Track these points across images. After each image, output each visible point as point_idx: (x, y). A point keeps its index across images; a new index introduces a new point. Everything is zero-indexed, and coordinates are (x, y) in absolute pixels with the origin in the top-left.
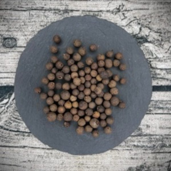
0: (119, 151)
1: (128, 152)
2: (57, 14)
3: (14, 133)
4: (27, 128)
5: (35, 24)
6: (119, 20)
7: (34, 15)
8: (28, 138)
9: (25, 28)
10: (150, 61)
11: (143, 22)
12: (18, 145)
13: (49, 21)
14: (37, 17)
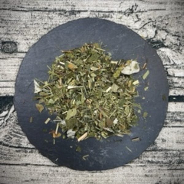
0: (131, 167)
2: (62, 16)
3: (15, 149)
4: (29, 143)
5: (38, 27)
6: (132, 23)
7: (37, 16)
8: (31, 154)
9: (27, 31)
10: (167, 69)
11: (159, 24)
12: (20, 163)
13: (54, 23)
14: (41, 19)
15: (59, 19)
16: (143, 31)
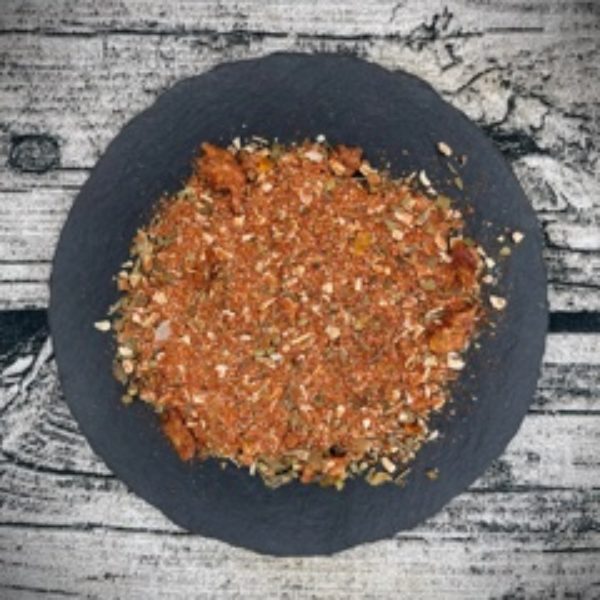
1: (460, 547)
2: (206, 50)
3: (54, 478)
4: (99, 461)
5: (127, 86)
6: (431, 71)
7: (122, 51)
8: (105, 494)
9: (91, 99)
10: (545, 223)
11: (521, 78)
12: (70, 520)
14: (134, 59)
15: (196, 61)
16: (469, 99)
